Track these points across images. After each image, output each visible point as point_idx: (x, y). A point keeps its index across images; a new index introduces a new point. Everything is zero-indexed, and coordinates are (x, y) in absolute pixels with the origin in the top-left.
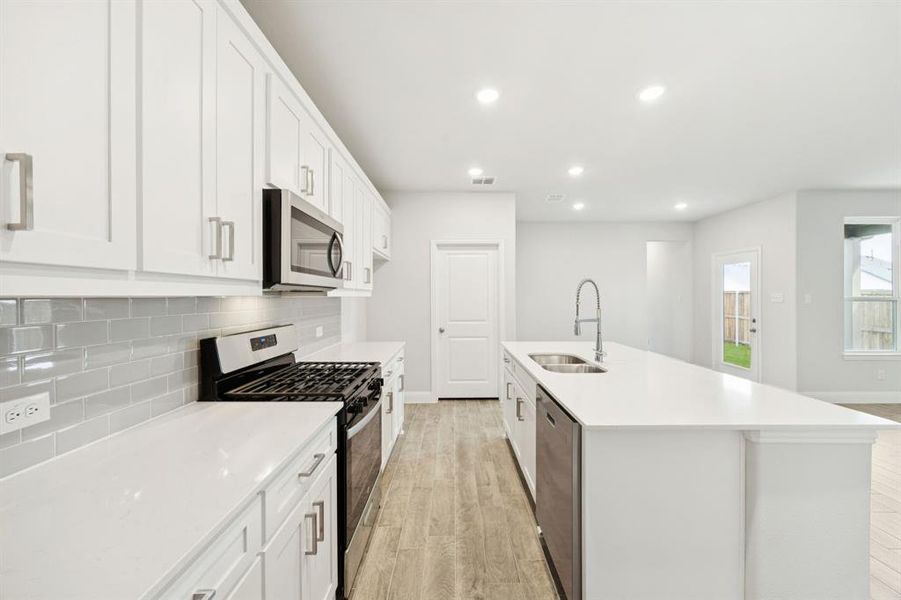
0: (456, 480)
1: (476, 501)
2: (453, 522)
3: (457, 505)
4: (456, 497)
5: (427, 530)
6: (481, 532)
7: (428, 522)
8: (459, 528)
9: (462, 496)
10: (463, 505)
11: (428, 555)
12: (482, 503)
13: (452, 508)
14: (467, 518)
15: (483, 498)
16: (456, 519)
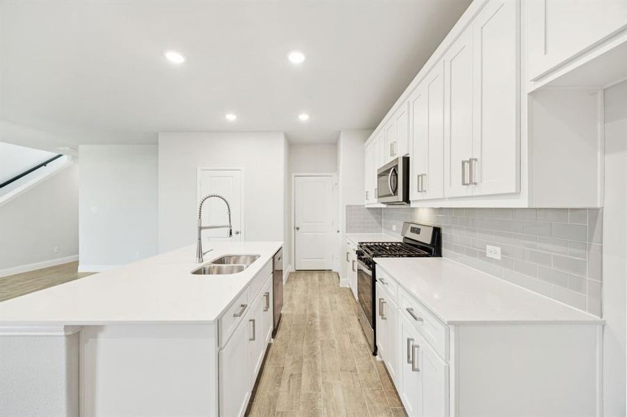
0: (320, 380)
1: (305, 360)
2: (321, 346)
3: (319, 356)
4: (319, 363)
5: (336, 342)
6: (305, 342)
7: (336, 346)
8: (318, 344)
9: (315, 363)
10: (315, 356)
11: (333, 332)
12: (301, 358)
13: (323, 354)
14: (312, 349)
15: (298, 362)
16: (320, 347)
